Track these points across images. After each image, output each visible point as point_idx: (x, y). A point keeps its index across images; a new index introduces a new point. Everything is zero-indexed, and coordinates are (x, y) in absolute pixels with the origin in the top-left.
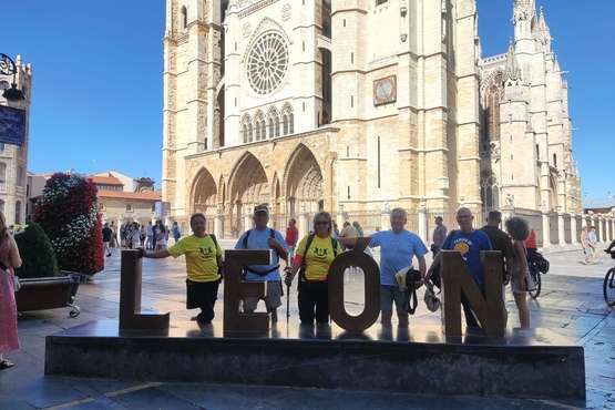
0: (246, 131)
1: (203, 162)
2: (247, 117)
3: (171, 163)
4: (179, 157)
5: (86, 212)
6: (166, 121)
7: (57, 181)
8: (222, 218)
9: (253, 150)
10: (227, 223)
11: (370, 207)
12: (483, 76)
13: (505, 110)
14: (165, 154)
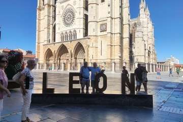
0: (62, 38)
1: (49, 47)
2: (62, 33)
3: (39, 47)
4: (41, 45)
5: (20, 62)
6: (37, 34)
7: (12, 52)
8: (55, 64)
9: (64, 43)
10: (56, 65)
11: (98, 61)
12: (131, 24)
13: (137, 34)
14: (37, 44)
